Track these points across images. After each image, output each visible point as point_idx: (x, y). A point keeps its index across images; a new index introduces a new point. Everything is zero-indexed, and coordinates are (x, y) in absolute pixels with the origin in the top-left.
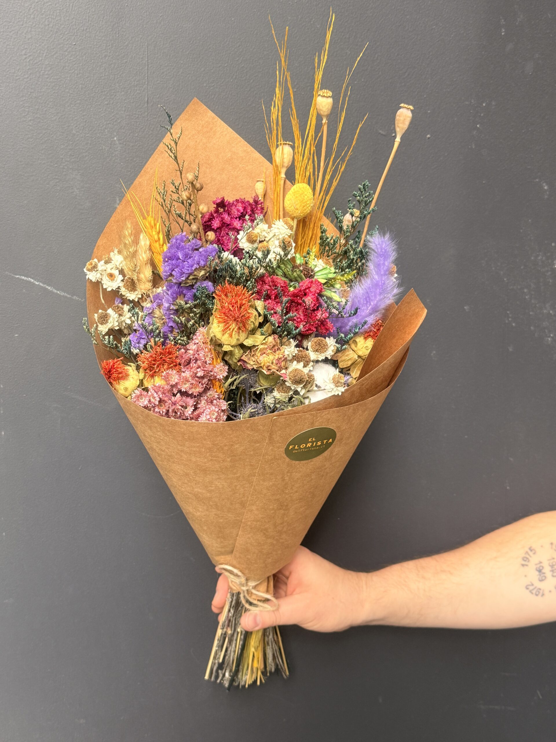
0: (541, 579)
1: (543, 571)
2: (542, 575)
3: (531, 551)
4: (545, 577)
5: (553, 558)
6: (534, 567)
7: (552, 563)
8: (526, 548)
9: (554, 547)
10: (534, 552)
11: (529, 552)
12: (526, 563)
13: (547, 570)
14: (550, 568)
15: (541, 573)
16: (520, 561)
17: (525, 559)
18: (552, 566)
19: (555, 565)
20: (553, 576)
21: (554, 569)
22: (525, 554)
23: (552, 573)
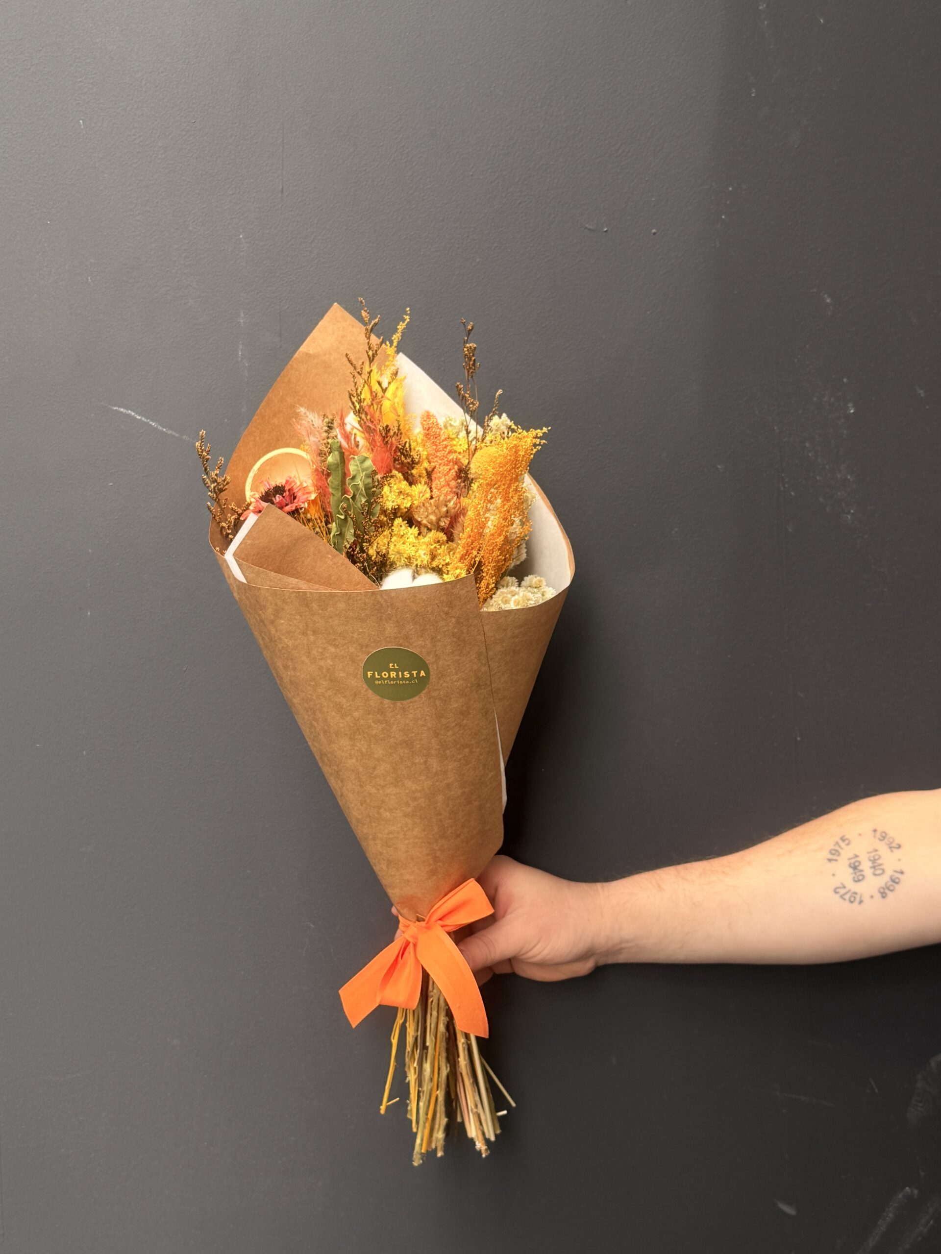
0: (856, 879)
1: (860, 868)
3: (844, 841)
4: (863, 876)
5: (876, 851)
6: (847, 863)
7: (874, 857)
8: (837, 839)
9: (878, 835)
10: (847, 842)
11: (841, 842)
12: (834, 857)
13: (866, 866)
14: (870, 864)
15: (856, 871)
16: (826, 854)
17: (833, 852)
18: (874, 861)
19: (878, 859)
20: (875, 875)
21: (876, 864)
22: (835, 845)
23: (873, 870)
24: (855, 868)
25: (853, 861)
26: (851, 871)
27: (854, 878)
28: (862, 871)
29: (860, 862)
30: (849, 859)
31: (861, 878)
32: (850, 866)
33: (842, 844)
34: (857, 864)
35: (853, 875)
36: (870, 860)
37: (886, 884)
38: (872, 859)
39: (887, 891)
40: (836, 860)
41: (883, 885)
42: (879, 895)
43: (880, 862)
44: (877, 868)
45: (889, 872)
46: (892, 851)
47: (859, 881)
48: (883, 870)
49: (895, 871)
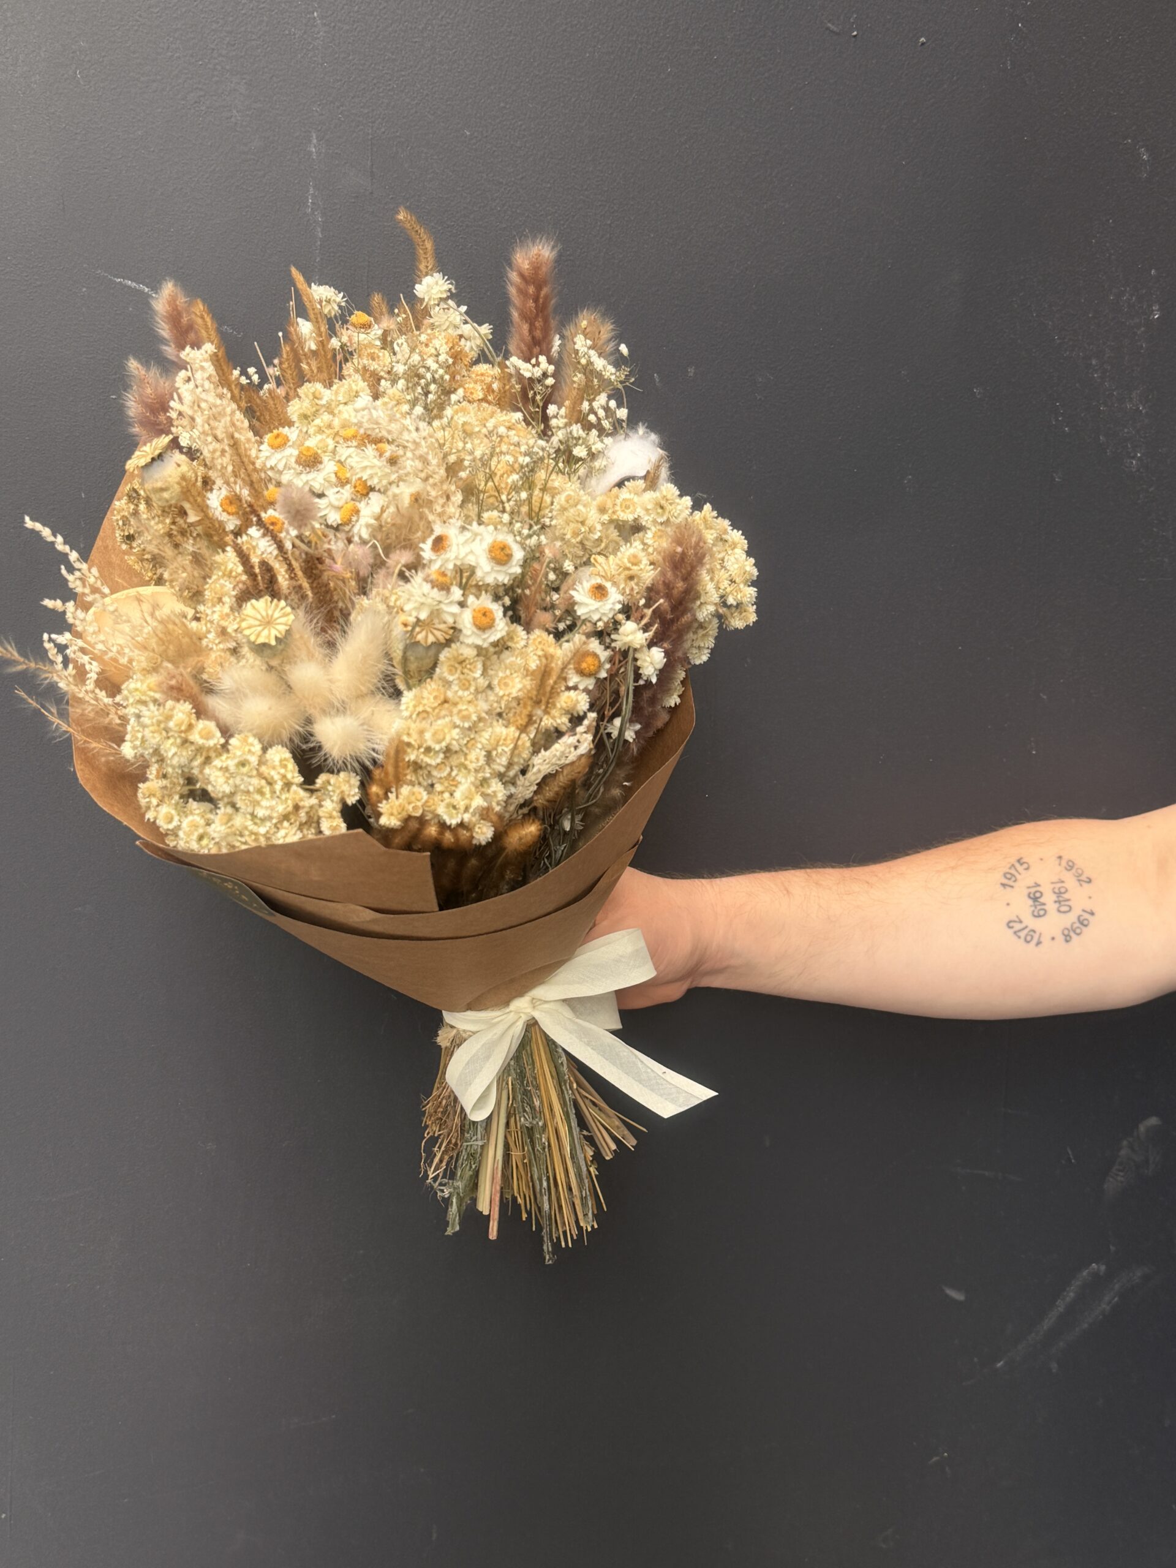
0: (1036, 914)
1: (1042, 900)
2: (1039, 907)
3: (1021, 864)
4: (1045, 911)
5: (1063, 882)
6: (1026, 891)
7: (1059, 888)
8: (1013, 860)
9: (1064, 863)
10: (1025, 866)
11: (1017, 865)
12: (1011, 883)
13: (1049, 898)
14: (1054, 897)
15: (1037, 903)
16: (998, 877)
17: (1009, 876)
18: (1059, 894)
19: (1064, 893)
20: (1059, 911)
21: (1061, 899)
22: (1010, 868)
23: (1057, 905)
24: (1035, 899)
25: (1033, 890)
26: (1030, 902)
27: (1033, 911)
28: (1044, 904)
29: (1041, 893)
30: (1029, 887)
31: (1042, 913)
32: (1029, 897)
33: (1020, 868)
34: (1038, 895)
35: (1033, 908)
36: (1055, 893)
37: (1072, 926)
38: (1057, 891)
39: (1072, 934)
40: (1012, 887)
41: (1069, 926)
42: (1063, 938)
43: (1066, 896)
44: (1063, 903)
45: (1077, 911)
46: (1081, 885)
47: (1040, 916)
48: (1070, 907)
49: (1084, 911)
